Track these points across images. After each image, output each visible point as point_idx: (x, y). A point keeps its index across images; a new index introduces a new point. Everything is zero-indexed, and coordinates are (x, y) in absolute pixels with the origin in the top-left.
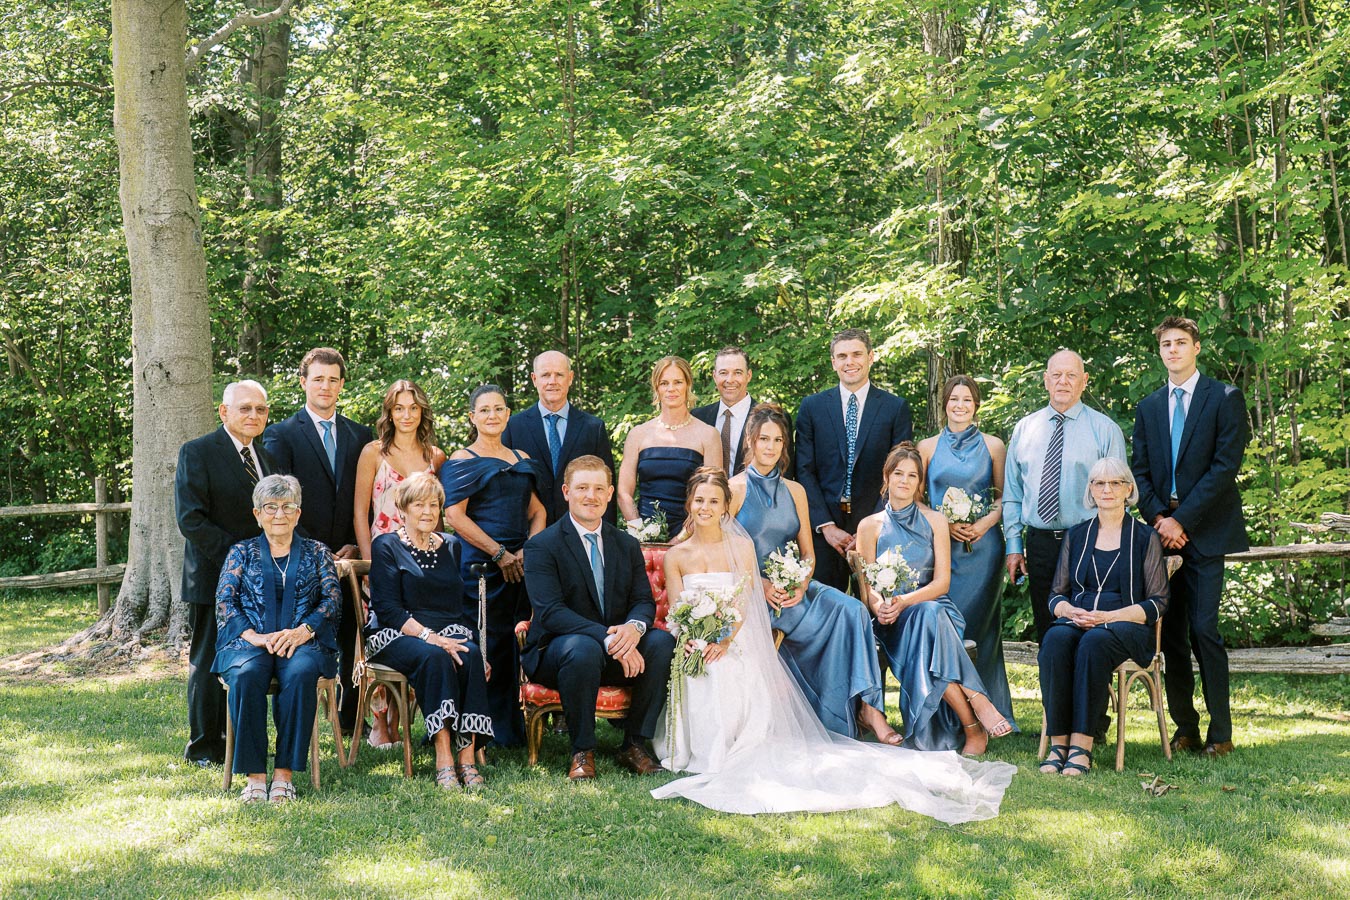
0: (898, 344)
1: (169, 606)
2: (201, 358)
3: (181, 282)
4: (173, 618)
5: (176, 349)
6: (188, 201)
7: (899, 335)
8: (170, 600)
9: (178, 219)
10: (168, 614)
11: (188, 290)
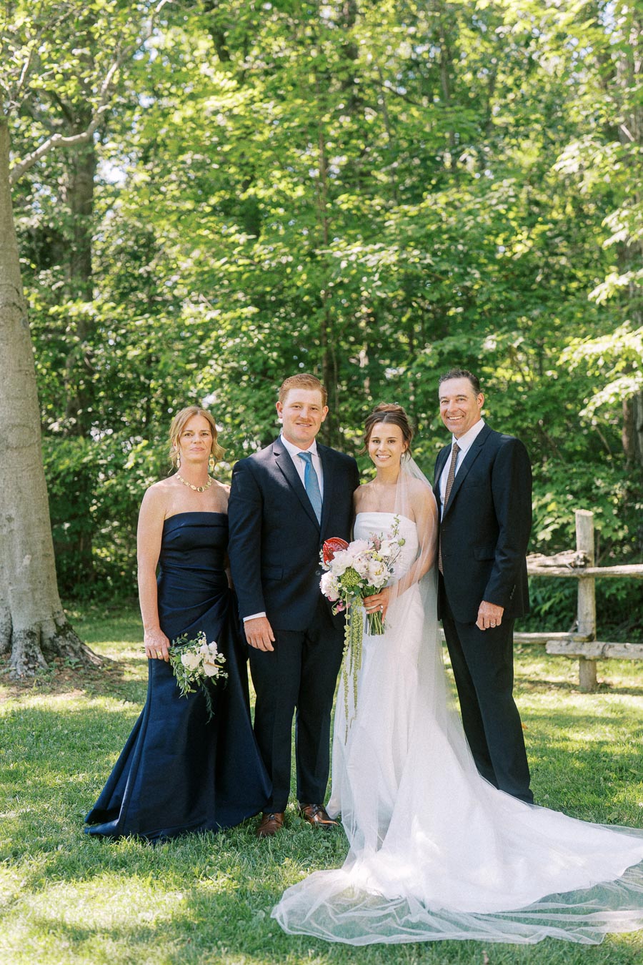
0: (617, 390)
1: (11, 635)
2: (31, 425)
3: (13, 362)
4: (15, 645)
5: (10, 418)
6: (16, 294)
7: (617, 383)
8: (12, 630)
9: (8, 309)
10: (10, 642)
11: (18, 368)
